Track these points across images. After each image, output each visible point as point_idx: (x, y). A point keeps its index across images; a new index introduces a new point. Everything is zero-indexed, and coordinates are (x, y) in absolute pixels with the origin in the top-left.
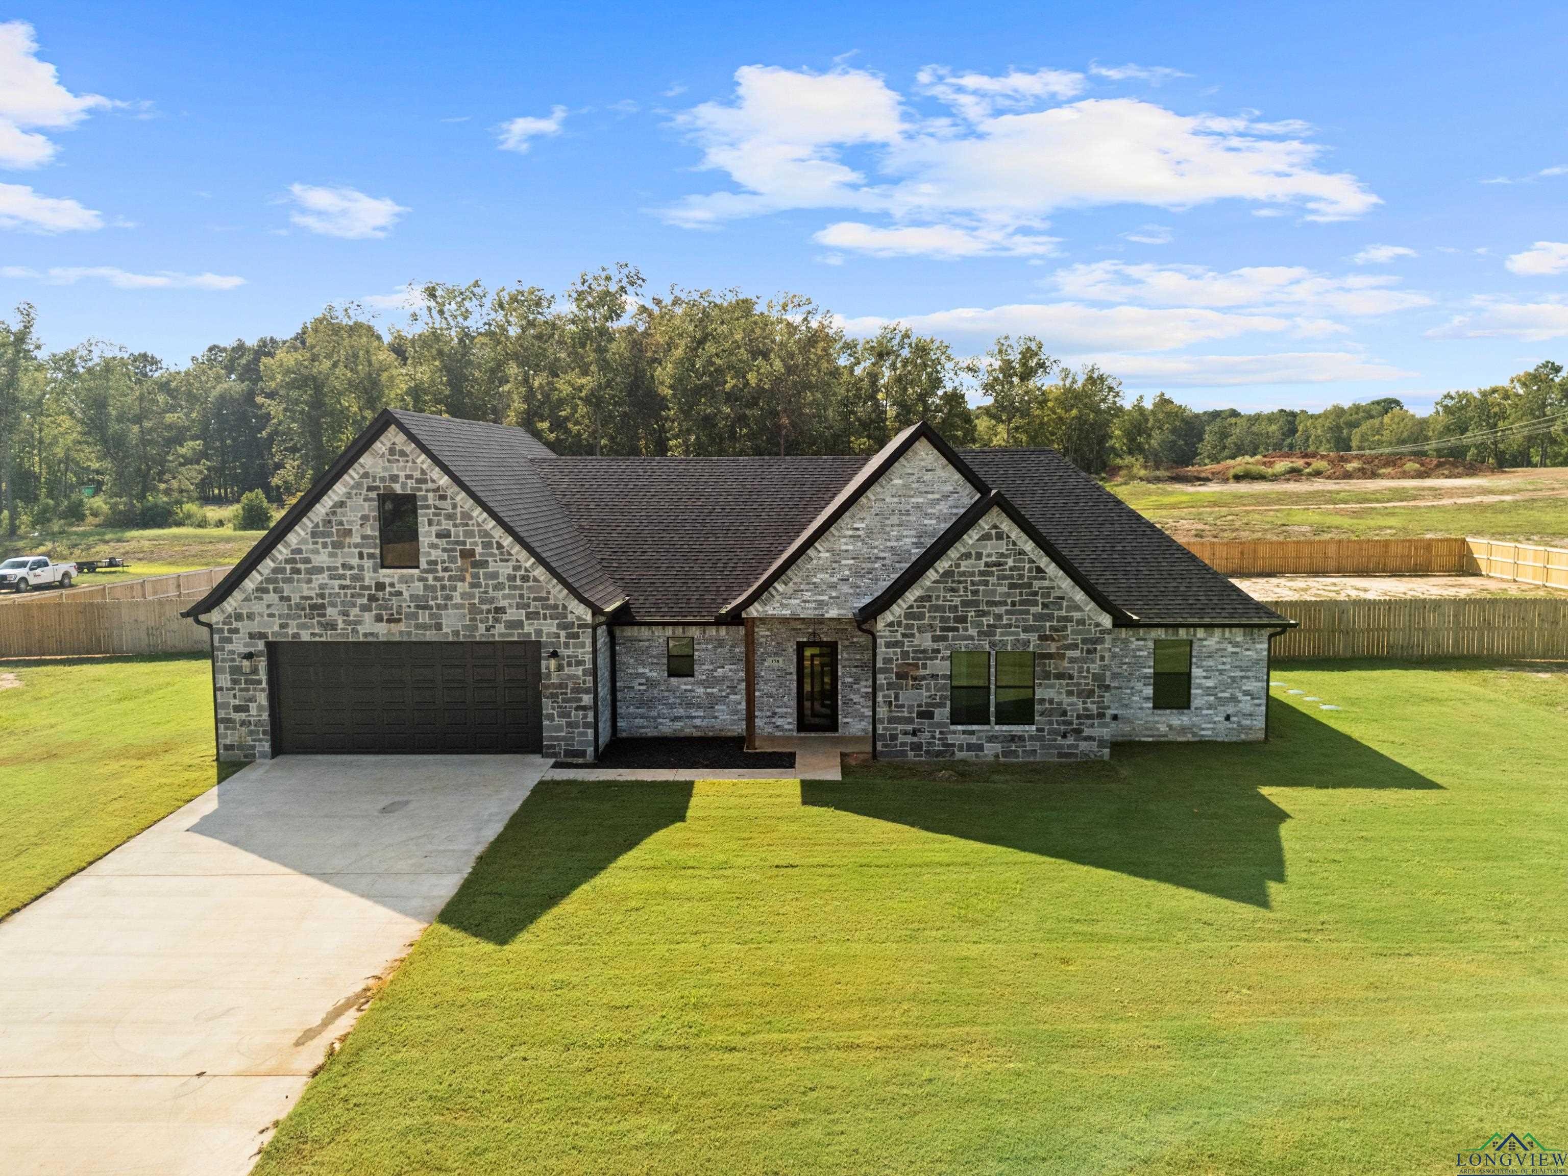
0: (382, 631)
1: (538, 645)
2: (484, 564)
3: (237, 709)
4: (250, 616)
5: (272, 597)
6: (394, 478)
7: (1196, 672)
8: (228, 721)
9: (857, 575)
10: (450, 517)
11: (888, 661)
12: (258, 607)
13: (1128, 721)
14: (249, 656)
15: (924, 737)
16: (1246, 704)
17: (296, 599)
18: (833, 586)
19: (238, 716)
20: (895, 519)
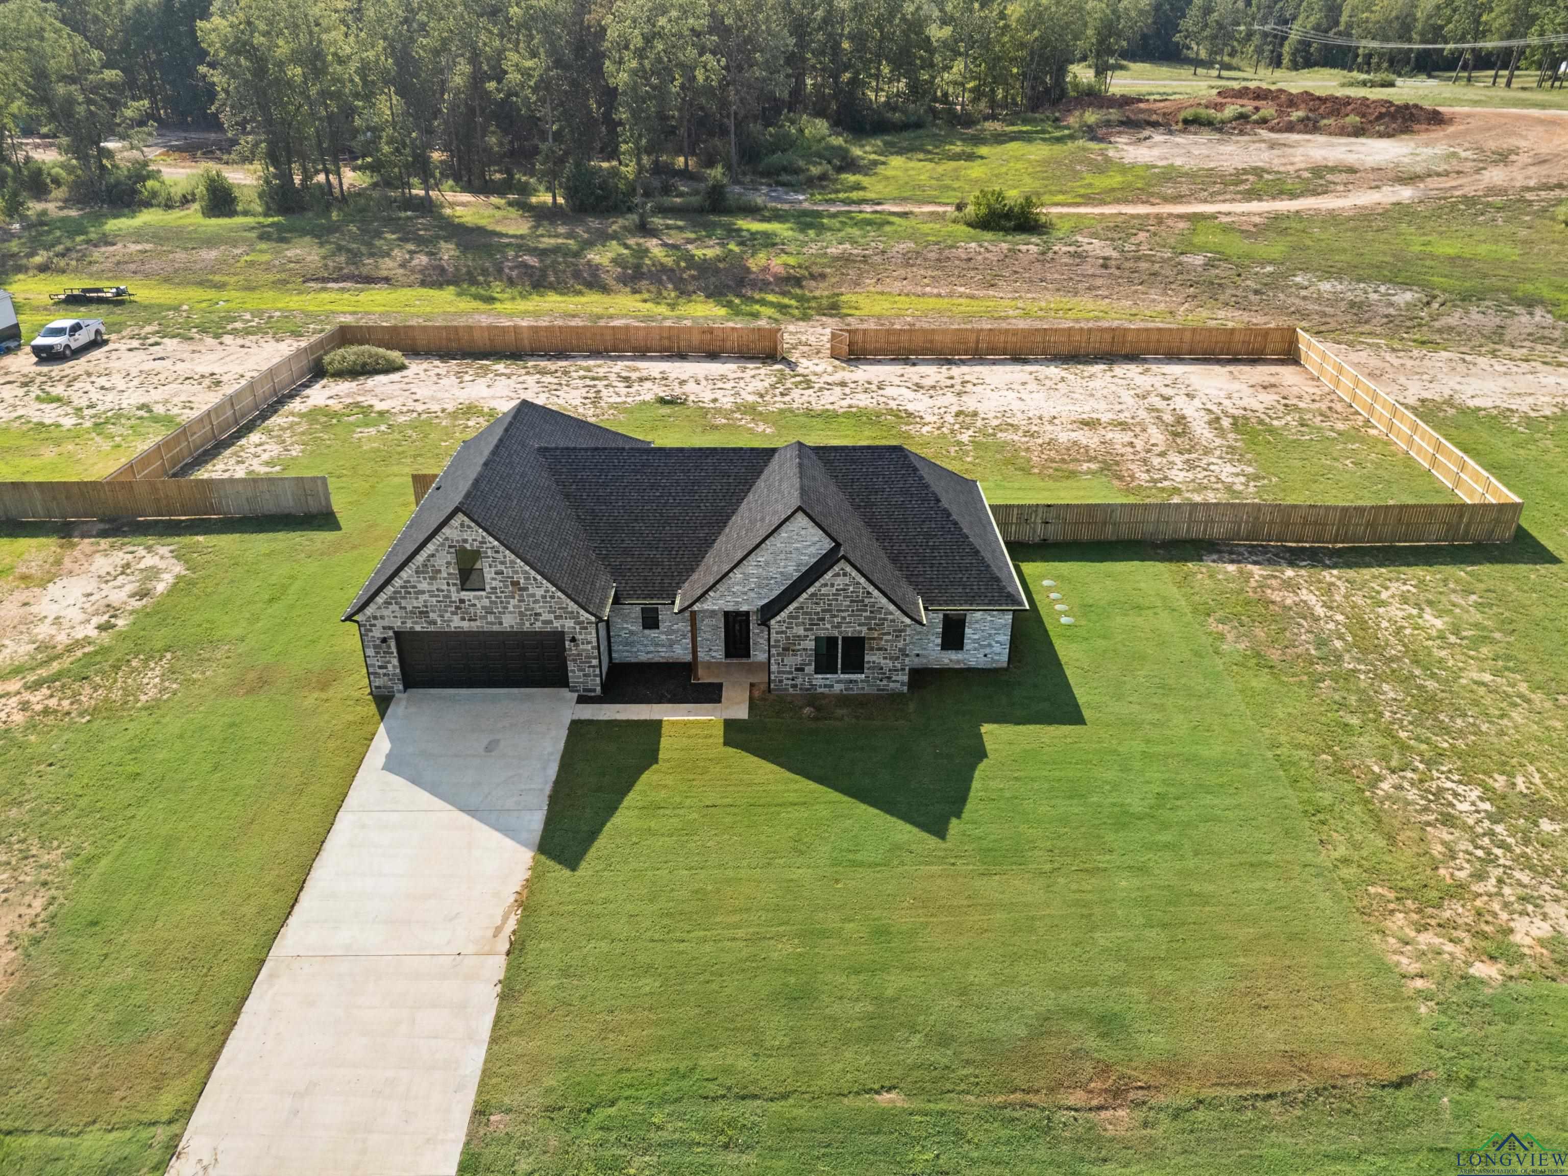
0: (466, 625)
1: (562, 633)
2: (526, 589)
3: (380, 667)
4: (382, 617)
5: (394, 607)
6: (465, 541)
7: (967, 630)
8: (375, 674)
9: (759, 587)
10: (502, 563)
11: (777, 641)
12: (386, 613)
13: (925, 657)
14: (384, 640)
15: (799, 681)
16: (997, 648)
17: (409, 608)
18: (745, 593)
19: (381, 671)
20: (783, 556)
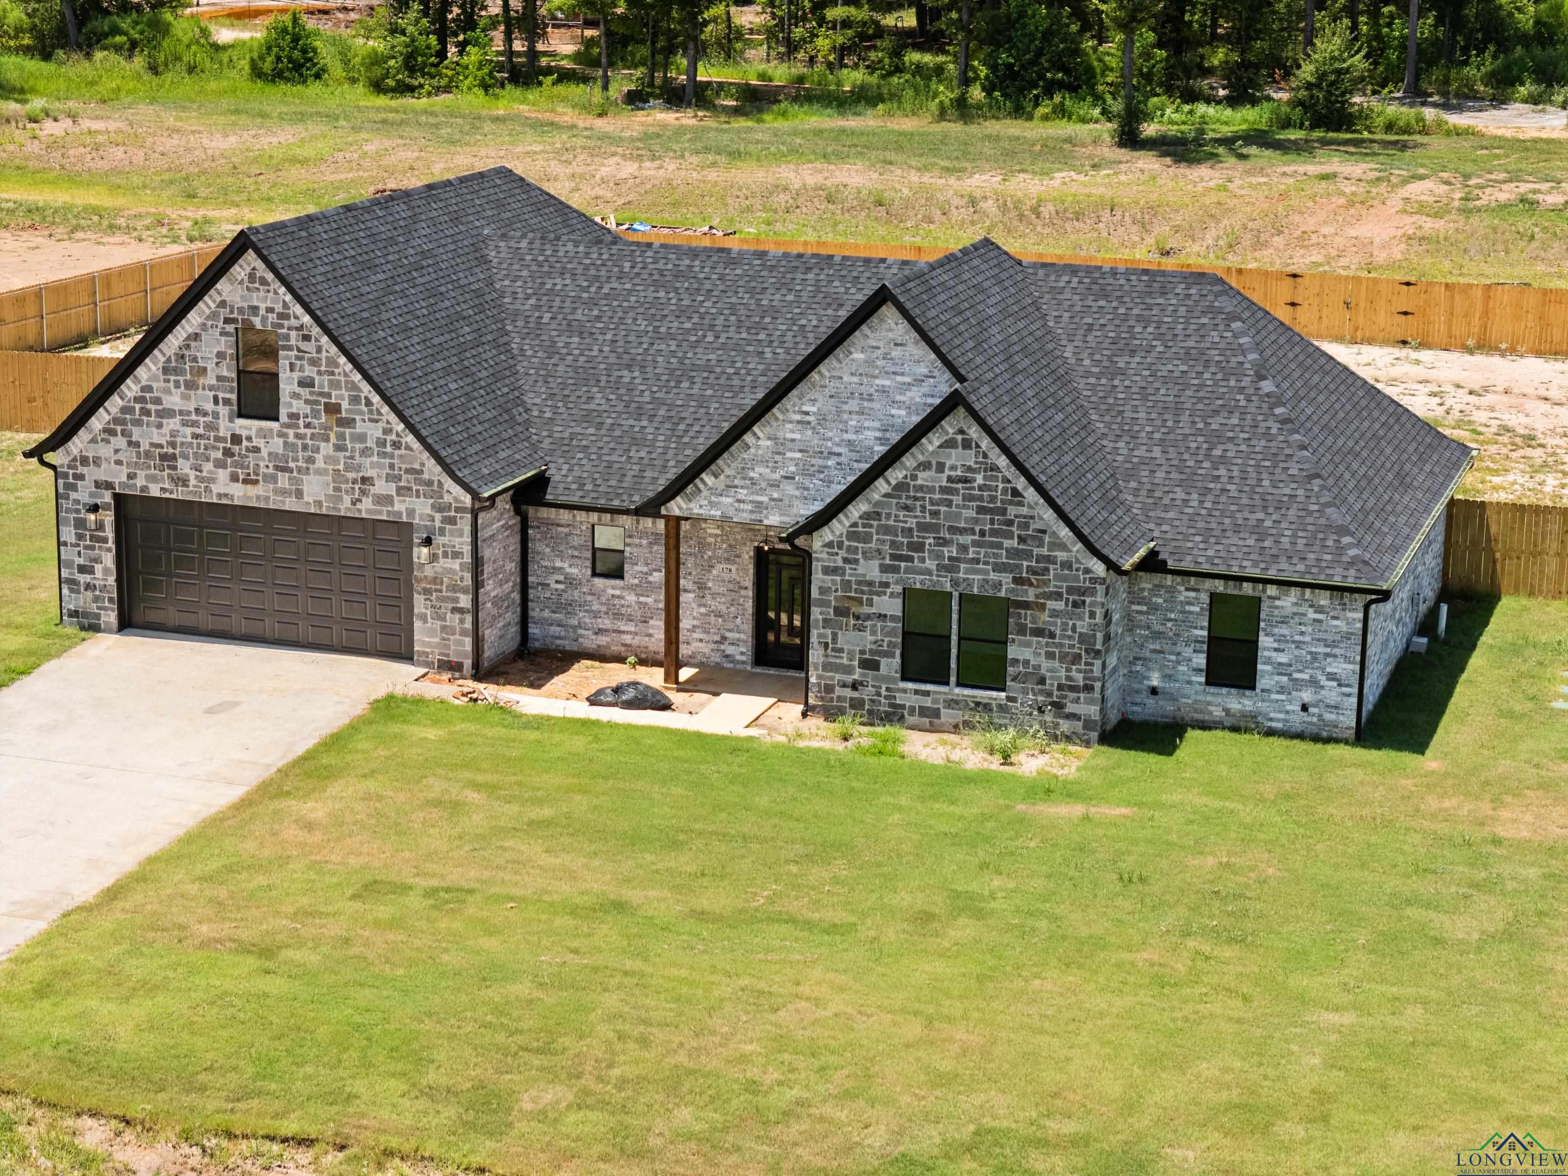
0: (239, 494)
1: (409, 527)
2: (349, 423)
3: (82, 569)
4: (97, 461)
5: (119, 442)
6: (254, 310)
7: (1265, 641)
8: (72, 582)
9: (805, 472)
10: (314, 362)
11: (823, 590)
12: (105, 451)
13: (1173, 698)
14: (95, 508)
15: (866, 693)
16: (1331, 692)
17: (145, 445)
18: (775, 485)
19: (83, 578)
20: (853, 405)
